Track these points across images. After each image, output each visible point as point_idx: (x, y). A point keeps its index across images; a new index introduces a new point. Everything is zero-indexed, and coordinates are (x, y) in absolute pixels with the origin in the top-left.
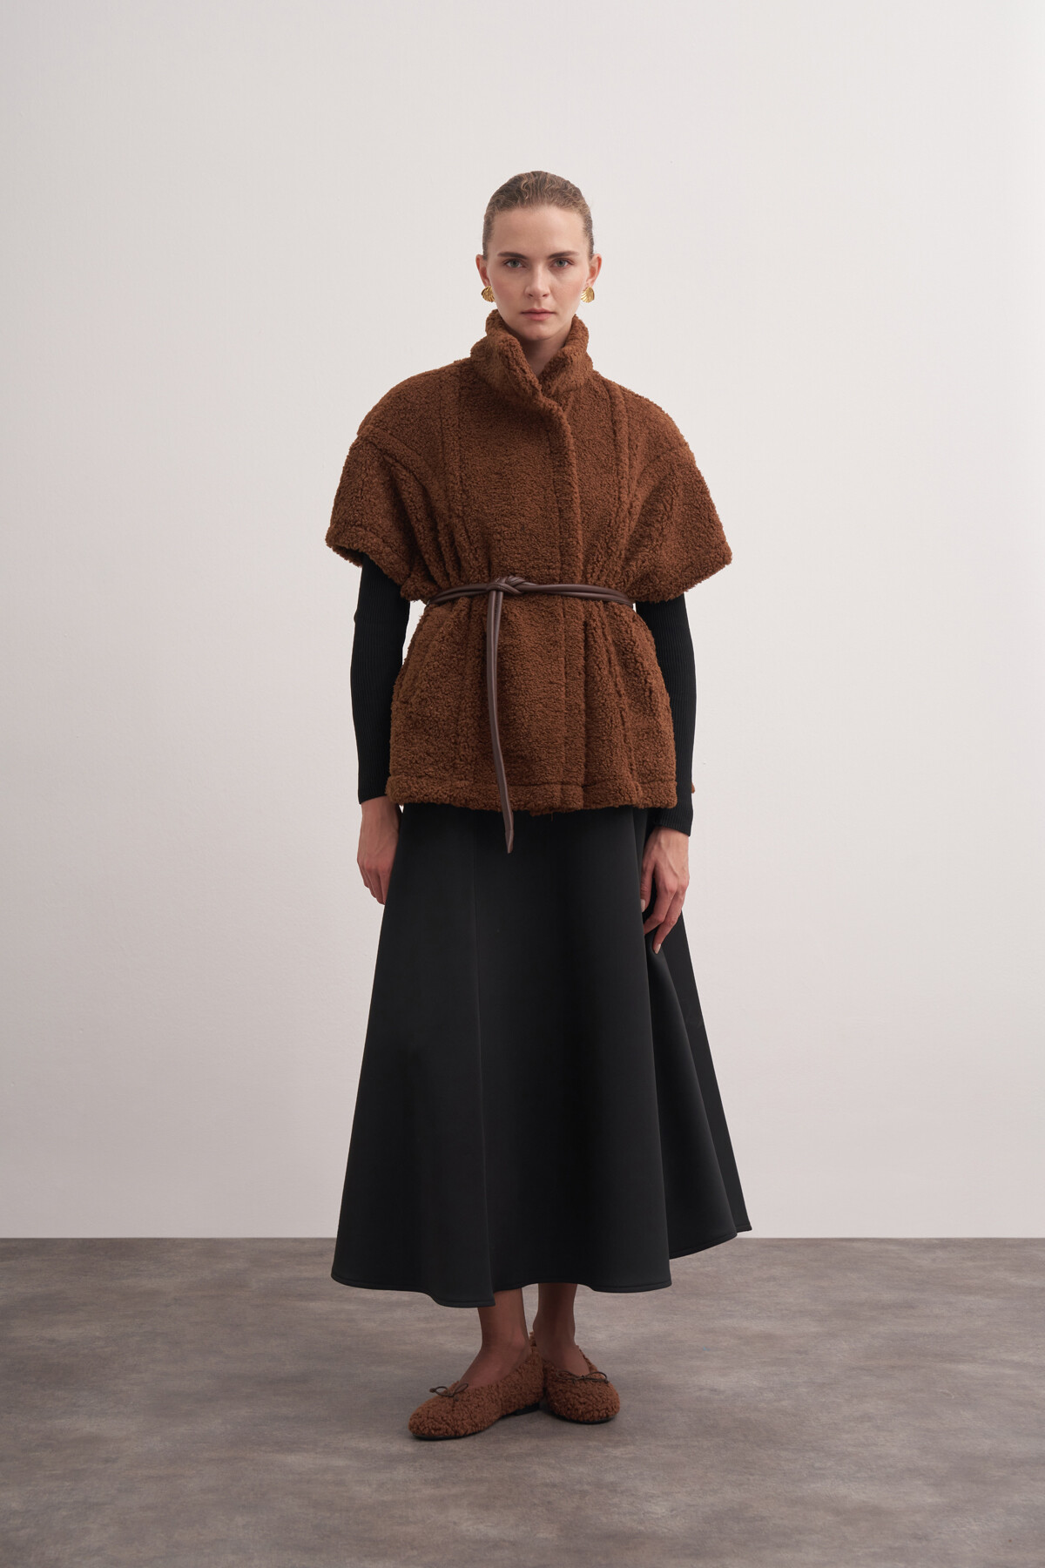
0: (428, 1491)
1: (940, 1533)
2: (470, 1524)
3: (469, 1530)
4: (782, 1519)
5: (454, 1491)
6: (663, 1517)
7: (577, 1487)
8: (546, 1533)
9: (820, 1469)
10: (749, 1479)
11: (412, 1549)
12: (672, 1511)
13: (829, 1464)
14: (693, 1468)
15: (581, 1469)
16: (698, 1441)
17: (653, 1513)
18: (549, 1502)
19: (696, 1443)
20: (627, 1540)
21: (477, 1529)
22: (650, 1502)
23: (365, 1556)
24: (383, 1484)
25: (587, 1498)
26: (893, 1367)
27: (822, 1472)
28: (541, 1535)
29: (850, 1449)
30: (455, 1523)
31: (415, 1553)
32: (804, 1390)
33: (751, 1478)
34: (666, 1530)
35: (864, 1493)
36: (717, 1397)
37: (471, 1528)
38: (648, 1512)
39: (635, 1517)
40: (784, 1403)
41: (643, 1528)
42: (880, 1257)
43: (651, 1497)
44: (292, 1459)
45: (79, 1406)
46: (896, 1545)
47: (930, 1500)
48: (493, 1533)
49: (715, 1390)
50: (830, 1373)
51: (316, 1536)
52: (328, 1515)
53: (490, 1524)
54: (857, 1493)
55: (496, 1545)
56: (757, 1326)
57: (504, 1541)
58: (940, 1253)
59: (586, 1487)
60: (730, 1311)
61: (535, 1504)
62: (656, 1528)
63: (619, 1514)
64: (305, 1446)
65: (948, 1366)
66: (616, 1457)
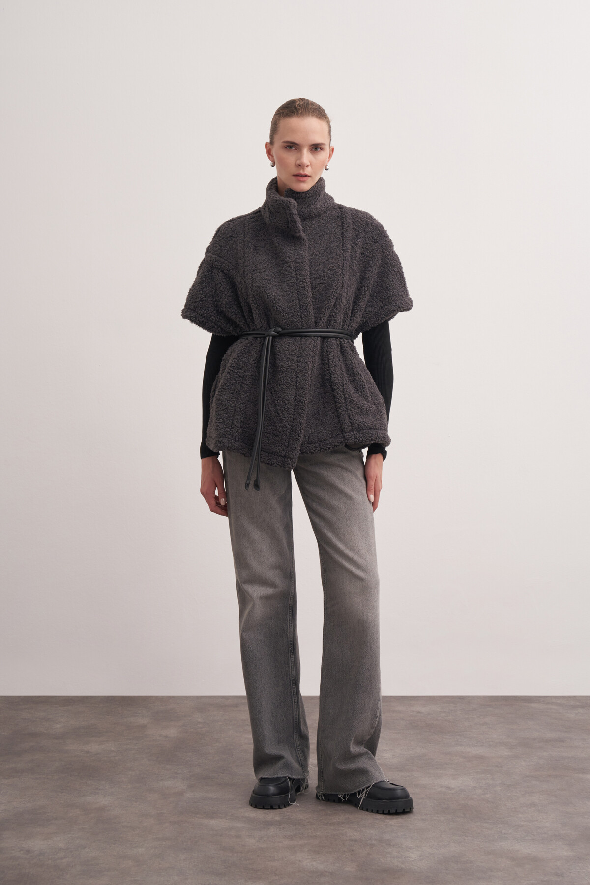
0: (287, 842)
1: (570, 873)
2: (308, 862)
3: (307, 865)
4: (482, 862)
5: (301, 842)
6: (415, 860)
7: (369, 842)
8: (350, 868)
9: (505, 834)
10: (465, 839)
11: (275, 875)
12: (421, 856)
13: (510, 831)
14: (434, 832)
15: (372, 832)
16: (438, 817)
17: (409, 857)
18: (352, 850)
19: (437, 818)
20: (393, 873)
21: (312, 865)
22: (409, 851)
23: (249, 879)
24: (262, 837)
25: (374, 848)
26: (550, 776)
27: (506, 836)
28: (347, 869)
29: (522, 823)
30: (300, 861)
31: (277, 877)
32: (499, 788)
33: (466, 838)
34: (416, 868)
35: (529, 848)
36: (450, 791)
37: (308, 864)
38: (407, 857)
39: (400, 860)
40: (487, 796)
41: (404, 866)
42: (547, 712)
43: (410, 848)
44: (213, 822)
45: (99, 789)
46: (545, 879)
47: (566, 853)
48: (321, 867)
49: (449, 788)
50: (514, 779)
51: (223, 867)
52: (231, 855)
53: (319, 862)
54: (526, 849)
55: (322, 874)
56: (475, 751)
57: (326, 872)
58: (581, 711)
59: (374, 842)
60: (460, 742)
61: (345, 851)
62: (411, 866)
63: (391, 857)
64: (221, 815)
65: (581, 776)
66: (391, 825)
